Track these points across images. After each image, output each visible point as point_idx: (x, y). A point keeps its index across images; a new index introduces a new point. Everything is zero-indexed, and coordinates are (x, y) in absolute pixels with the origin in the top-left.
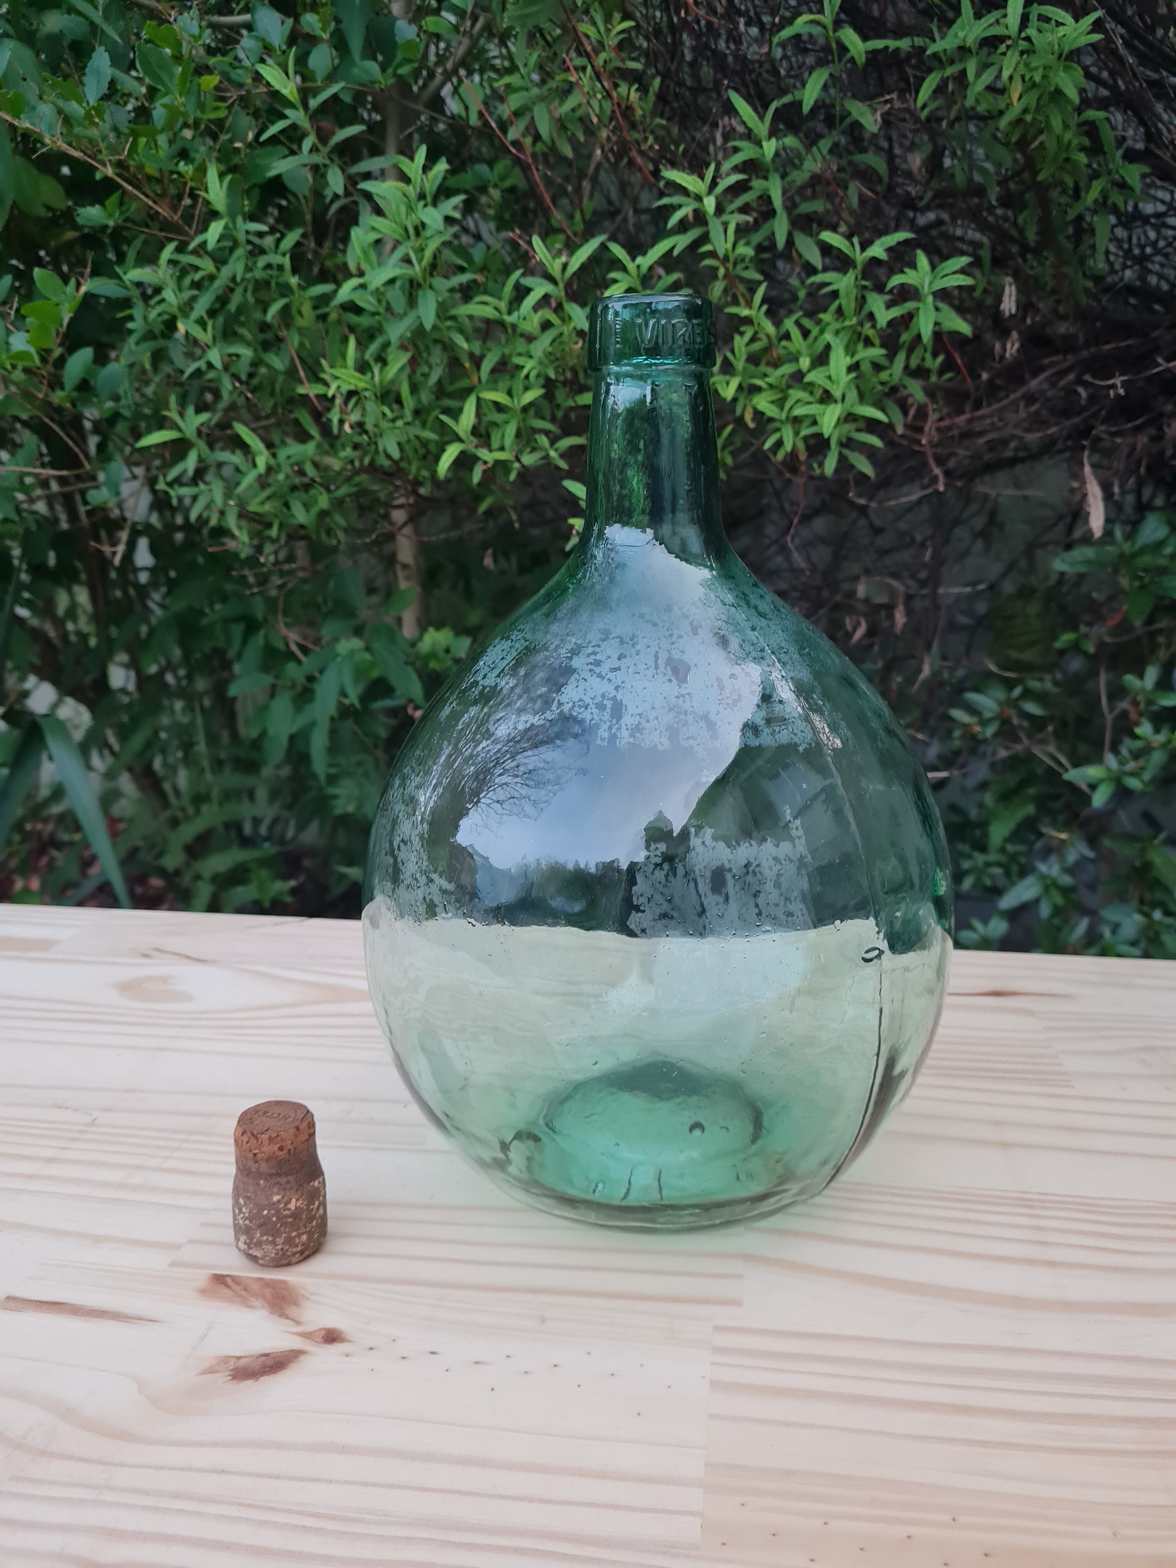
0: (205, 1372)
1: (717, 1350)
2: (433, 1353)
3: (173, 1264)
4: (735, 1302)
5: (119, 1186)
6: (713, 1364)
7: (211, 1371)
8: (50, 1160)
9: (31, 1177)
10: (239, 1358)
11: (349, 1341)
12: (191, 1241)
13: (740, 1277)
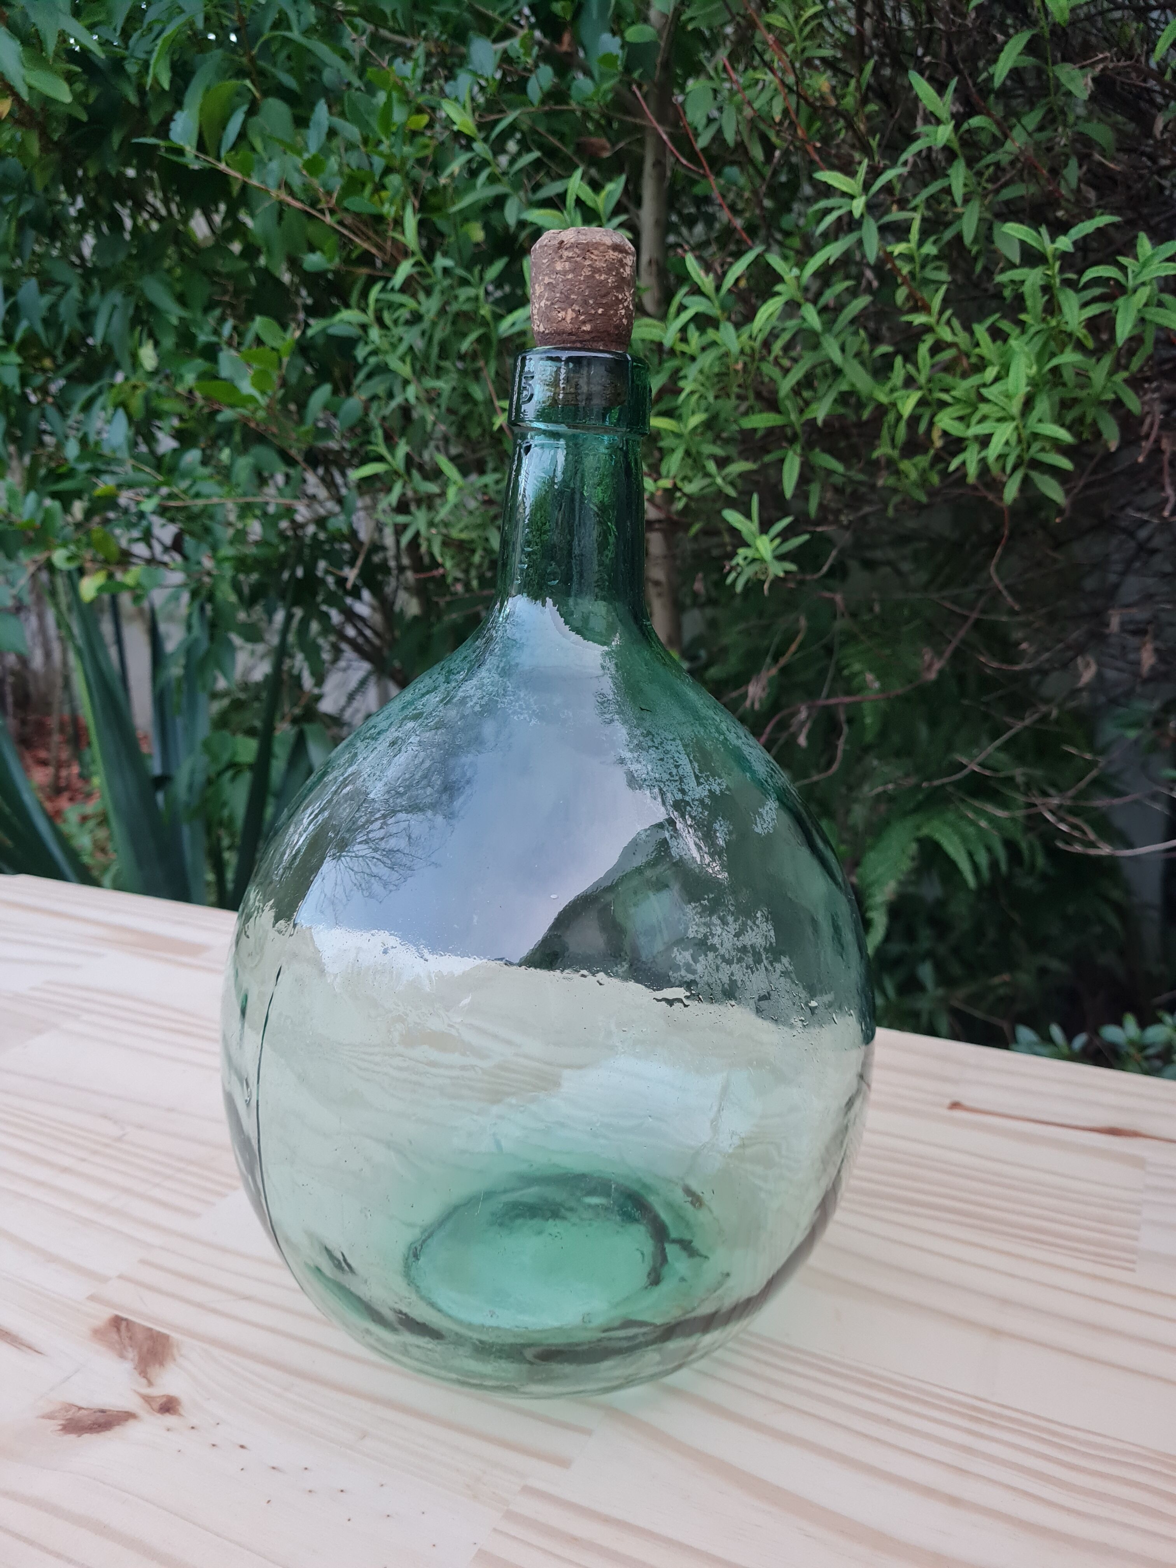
0: (43, 1417)
1: (511, 1516)
2: (242, 1447)
3: (92, 1298)
4: (563, 1463)
5: (101, 1207)
6: (495, 1530)
7: (50, 1416)
8: (65, 1170)
9: (40, 1184)
10: (80, 1408)
11: (180, 1415)
12: (121, 1277)
13: (588, 1432)
